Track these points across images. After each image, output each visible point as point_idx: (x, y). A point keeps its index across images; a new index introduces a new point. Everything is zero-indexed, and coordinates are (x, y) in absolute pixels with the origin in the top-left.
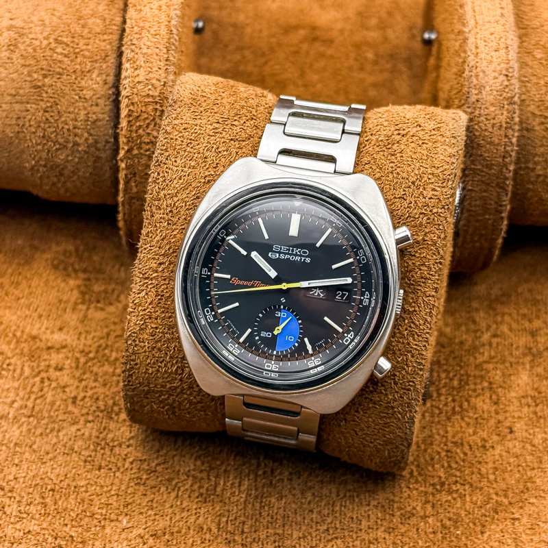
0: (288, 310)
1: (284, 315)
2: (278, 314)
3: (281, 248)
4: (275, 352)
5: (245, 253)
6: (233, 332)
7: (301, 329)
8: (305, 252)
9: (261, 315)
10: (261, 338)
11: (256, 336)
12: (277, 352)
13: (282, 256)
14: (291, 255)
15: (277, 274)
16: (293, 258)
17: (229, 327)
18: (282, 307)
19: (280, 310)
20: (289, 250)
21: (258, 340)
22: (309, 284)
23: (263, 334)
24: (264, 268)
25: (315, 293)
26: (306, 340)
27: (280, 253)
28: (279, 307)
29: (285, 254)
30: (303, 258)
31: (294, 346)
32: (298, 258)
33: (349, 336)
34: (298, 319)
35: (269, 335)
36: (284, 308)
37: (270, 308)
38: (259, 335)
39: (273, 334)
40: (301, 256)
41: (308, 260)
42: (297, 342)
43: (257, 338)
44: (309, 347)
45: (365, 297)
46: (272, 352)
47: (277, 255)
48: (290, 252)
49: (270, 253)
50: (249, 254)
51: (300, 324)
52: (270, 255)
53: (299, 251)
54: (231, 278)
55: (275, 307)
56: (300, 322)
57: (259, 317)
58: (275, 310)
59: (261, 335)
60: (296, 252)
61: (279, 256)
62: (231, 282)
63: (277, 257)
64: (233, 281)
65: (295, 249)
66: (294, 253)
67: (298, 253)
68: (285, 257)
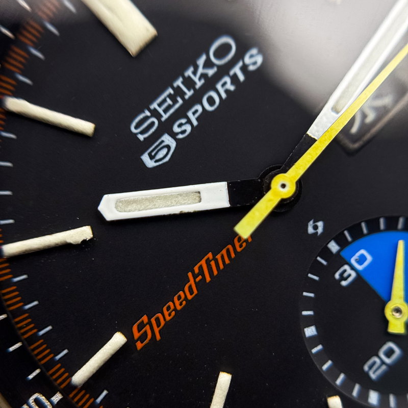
0: (357, 234)
1: (361, 260)
2: (348, 274)
3: (155, 113)
5: (83, 233)
8: (223, 51)
9: (310, 331)
11: (364, 395)
13: (183, 128)
14: (197, 98)
16: (211, 101)
18: (334, 247)
19: (338, 261)
20: (179, 92)
21: (383, 400)
22: (335, 110)
27: (166, 127)
28: (326, 253)
29: (181, 113)
30: (237, 70)
32: (225, 86)
35: (389, 353)
36: (342, 243)
37: (311, 286)
38: (367, 384)
39: (395, 338)
40: (224, 71)
43: (373, 398)
47: (167, 139)
48: (189, 94)
49: (145, 158)
52: (150, 164)
53: (208, 64)
54: (128, 334)
55: (317, 268)
57: (314, 341)
58: (327, 273)
59: (373, 376)
60: (203, 76)
61: (173, 135)
62: (139, 345)
63: (173, 145)
64: (143, 338)
65: (189, 73)
66: (199, 84)
67: (211, 72)
68: (189, 122)
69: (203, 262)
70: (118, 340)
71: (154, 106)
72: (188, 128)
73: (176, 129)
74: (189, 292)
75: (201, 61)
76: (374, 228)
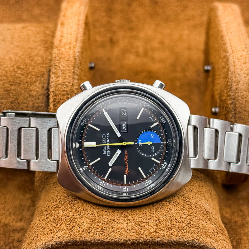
0: (137, 140)
3: (104, 150)
4: (162, 143)
5: (110, 169)
6: (155, 167)
7: (146, 131)
8: (104, 137)
9: (143, 154)
10: (155, 152)
11: (154, 155)
12: (161, 141)
15: (119, 150)
16: (108, 143)
17: (152, 171)
18: (136, 143)
19: (138, 144)
21: (157, 153)
23: (153, 151)
24: (117, 157)
25: (125, 127)
26: (151, 127)
27: (107, 150)
28: (136, 145)
30: (107, 137)
31: (156, 133)
32: (108, 139)
33: (145, 104)
34: (141, 133)
35: (153, 148)
36: (137, 142)
37: (138, 150)
38: (154, 153)
40: (106, 138)
41: (108, 134)
42: (154, 131)
43: (156, 154)
44: (155, 124)
45: (122, 99)
46: (162, 144)
49: (108, 155)
50: (111, 167)
51: (144, 132)
52: (109, 155)
53: (104, 139)
54: (125, 174)
56: (142, 132)
57: (144, 155)
58: (138, 147)
59: (154, 152)
60: (105, 141)
61: (108, 150)
62: (128, 174)
63: (109, 151)
64: (127, 173)
65: (103, 142)
66: (105, 142)
67: (105, 140)
68: (108, 147)
69: (125, 159)
70: (125, 176)
71: (103, 149)
72: (109, 148)
73: (108, 149)
74: (127, 164)
75: (103, 140)
76: (138, 137)
